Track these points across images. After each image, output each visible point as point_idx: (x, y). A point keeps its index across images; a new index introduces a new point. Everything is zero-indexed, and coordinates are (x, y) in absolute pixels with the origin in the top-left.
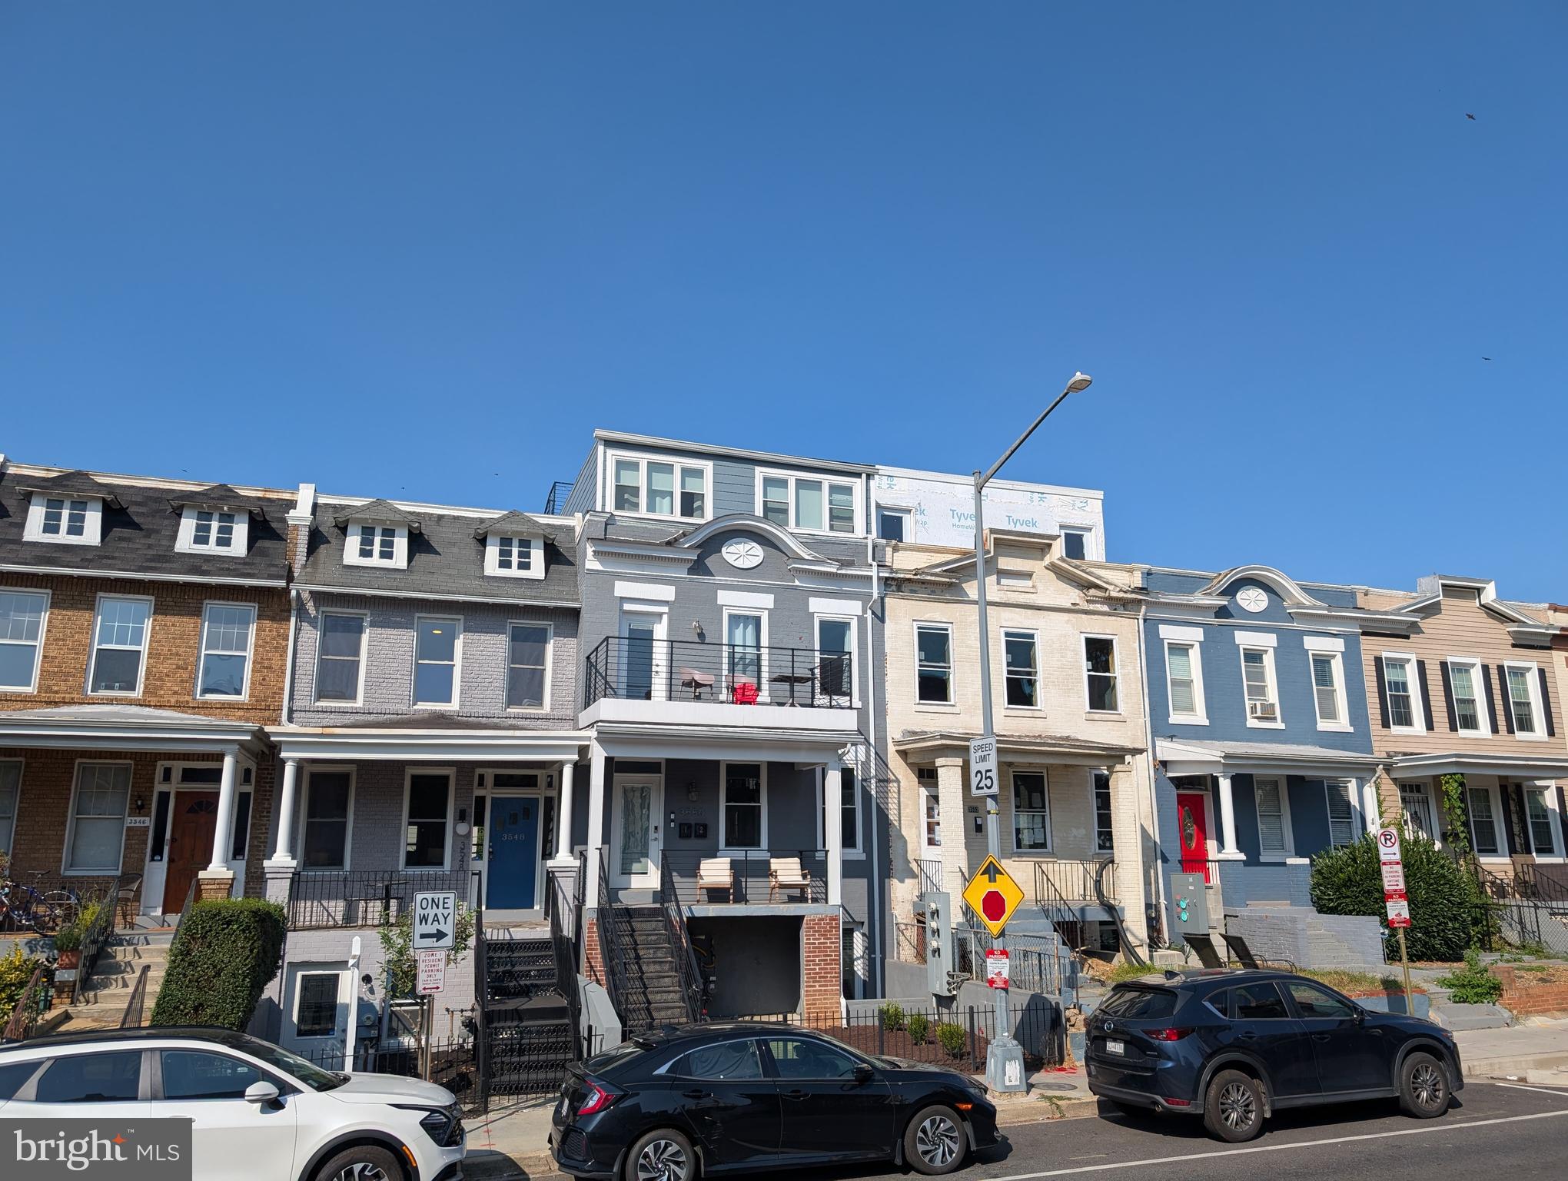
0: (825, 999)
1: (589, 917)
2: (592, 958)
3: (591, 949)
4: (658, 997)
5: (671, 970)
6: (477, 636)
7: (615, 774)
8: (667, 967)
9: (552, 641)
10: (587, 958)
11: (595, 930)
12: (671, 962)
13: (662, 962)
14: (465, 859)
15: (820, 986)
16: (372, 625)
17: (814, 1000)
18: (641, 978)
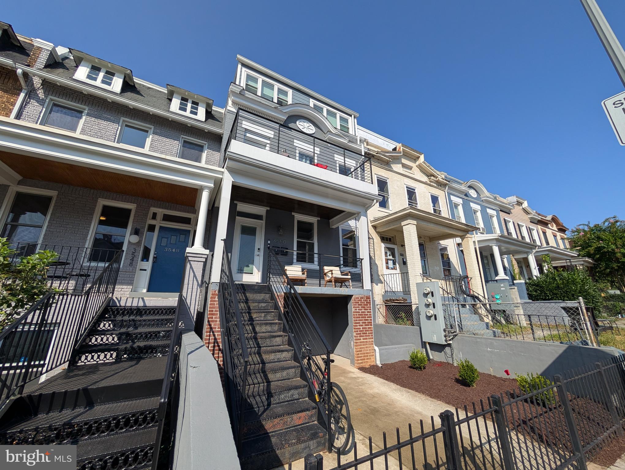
0: (366, 347)
1: (214, 289)
2: (213, 321)
3: (213, 314)
4: (272, 357)
5: (279, 330)
6: (160, 138)
7: (237, 217)
8: (276, 328)
9: (206, 151)
10: (208, 321)
11: (216, 299)
12: (280, 324)
13: (273, 323)
14: (135, 259)
15: (363, 339)
16: (88, 115)
17: (360, 348)
18: (255, 338)
